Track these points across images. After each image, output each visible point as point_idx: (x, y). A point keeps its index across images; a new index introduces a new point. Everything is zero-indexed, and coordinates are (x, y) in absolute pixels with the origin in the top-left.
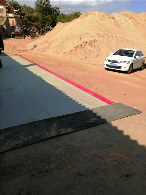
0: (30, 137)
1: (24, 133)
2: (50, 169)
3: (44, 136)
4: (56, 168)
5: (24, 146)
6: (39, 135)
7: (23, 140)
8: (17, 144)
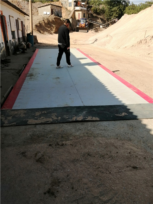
0: (60, 118)
1: (56, 114)
2: (66, 144)
3: (71, 119)
4: (71, 144)
5: (52, 123)
6: (67, 118)
7: (53, 119)
8: (47, 120)
